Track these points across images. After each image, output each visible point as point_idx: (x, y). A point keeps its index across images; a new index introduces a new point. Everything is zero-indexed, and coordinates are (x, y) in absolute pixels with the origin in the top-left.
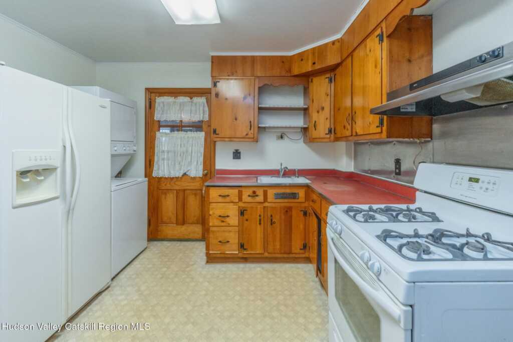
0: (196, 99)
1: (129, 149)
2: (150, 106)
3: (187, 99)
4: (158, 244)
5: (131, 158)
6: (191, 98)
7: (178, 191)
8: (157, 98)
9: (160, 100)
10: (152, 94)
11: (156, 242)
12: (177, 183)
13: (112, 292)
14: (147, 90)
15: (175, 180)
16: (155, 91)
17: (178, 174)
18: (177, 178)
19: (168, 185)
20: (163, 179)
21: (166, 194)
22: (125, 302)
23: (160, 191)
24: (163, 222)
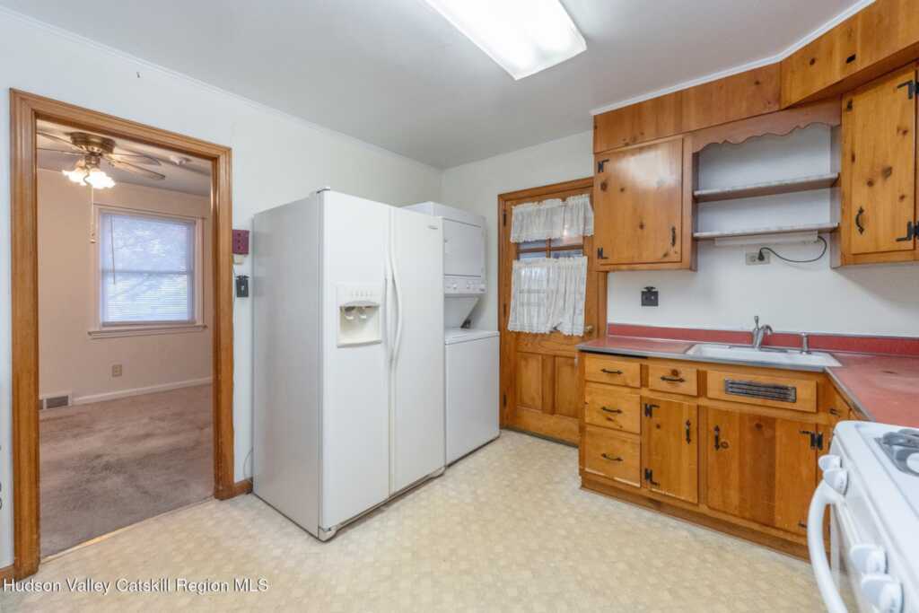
0: (572, 201)
1: (475, 288)
2: (505, 220)
3: (558, 202)
4: (516, 436)
5: (479, 301)
6: (564, 200)
7: (545, 357)
8: (513, 207)
9: (518, 210)
10: (508, 203)
11: (513, 433)
12: (543, 343)
13: (444, 483)
14: (500, 196)
15: (539, 338)
16: (511, 197)
17: (545, 329)
18: (543, 335)
19: (529, 345)
20: (522, 337)
21: (526, 359)
22: (456, 501)
23: (519, 354)
24: (523, 404)
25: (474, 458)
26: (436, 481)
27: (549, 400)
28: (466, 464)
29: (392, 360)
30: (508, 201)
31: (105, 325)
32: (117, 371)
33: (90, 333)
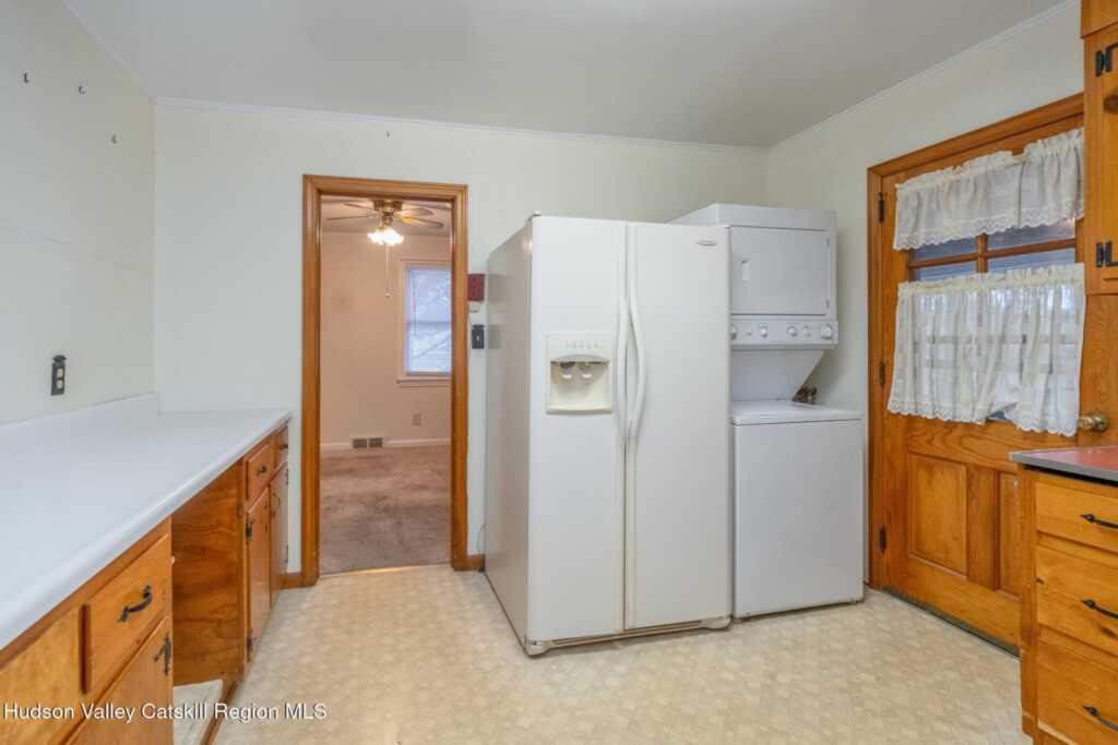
0: (1037, 150)
1: (817, 333)
2: (882, 212)
3: (1002, 158)
4: (904, 609)
5: (824, 357)
6: (1017, 151)
7: (973, 472)
8: (897, 186)
9: (907, 190)
10: (887, 180)
11: (898, 602)
12: (967, 442)
14: (872, 170)
15: (959, 432)
16: (893, 168)
17: (971, 411)
18: (969, 426)
19: (936, 443)
20: (919, 425)
21: (930, 469)
23: (914, 457)
24: (921, 553)
25: (800, 622)
26: (712, 635)
27: (983, 557)
28: (775, 625)
29: (628, 442)
30: (886, 176)
31: (409, 374)
32: (417, 420)
33: (399, 382)
